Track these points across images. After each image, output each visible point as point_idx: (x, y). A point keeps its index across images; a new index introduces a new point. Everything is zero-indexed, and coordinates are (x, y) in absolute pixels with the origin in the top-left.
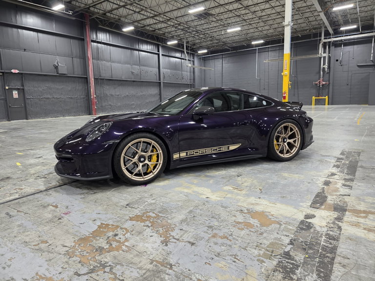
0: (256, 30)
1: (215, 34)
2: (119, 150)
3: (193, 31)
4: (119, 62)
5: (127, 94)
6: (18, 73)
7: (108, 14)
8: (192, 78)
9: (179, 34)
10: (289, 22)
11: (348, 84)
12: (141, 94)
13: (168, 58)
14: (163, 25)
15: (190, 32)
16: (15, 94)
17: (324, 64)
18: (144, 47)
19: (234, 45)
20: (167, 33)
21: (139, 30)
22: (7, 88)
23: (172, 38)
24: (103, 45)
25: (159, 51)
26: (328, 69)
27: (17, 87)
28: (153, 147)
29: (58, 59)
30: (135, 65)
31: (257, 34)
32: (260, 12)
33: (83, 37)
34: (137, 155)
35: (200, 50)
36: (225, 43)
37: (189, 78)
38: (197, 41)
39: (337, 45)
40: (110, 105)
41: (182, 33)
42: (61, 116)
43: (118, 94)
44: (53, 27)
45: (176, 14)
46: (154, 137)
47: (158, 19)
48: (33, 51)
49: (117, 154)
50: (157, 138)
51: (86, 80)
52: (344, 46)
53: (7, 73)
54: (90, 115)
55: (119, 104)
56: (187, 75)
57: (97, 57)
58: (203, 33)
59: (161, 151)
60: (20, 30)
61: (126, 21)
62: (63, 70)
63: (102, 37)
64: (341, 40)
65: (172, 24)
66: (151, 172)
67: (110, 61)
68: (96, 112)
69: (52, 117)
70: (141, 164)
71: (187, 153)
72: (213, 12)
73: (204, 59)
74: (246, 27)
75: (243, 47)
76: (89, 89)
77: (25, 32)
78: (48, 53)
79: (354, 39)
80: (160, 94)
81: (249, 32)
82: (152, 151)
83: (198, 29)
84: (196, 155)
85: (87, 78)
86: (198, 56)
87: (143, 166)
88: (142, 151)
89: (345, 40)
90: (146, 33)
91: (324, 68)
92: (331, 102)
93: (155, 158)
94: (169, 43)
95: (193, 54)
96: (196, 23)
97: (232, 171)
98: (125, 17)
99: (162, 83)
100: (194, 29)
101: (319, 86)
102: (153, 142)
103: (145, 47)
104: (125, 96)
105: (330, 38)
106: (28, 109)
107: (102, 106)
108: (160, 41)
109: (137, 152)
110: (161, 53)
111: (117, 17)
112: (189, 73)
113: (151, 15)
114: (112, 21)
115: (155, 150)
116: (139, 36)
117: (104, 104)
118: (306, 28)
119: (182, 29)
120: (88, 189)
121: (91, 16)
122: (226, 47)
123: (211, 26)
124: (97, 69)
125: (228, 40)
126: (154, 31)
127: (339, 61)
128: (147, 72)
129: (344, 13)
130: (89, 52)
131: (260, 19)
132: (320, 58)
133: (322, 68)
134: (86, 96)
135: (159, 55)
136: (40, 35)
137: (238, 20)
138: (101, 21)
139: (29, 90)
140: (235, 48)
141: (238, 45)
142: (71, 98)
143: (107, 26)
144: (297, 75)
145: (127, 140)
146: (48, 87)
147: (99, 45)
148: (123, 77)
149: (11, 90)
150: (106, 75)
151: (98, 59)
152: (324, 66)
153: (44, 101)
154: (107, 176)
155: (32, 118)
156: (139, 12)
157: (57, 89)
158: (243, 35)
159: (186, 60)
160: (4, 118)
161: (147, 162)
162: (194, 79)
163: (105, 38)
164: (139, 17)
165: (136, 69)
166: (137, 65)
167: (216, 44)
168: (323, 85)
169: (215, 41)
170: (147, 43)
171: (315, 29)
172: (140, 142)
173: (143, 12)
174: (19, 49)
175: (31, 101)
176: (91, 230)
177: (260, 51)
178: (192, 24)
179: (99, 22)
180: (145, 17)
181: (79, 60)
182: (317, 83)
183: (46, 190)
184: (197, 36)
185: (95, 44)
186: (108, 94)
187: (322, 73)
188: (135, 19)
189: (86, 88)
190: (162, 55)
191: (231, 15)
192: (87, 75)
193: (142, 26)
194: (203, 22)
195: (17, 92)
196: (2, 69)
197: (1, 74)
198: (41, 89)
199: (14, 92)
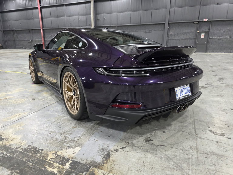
6: (207, 21)
16: (203, 35)
22: (198, 31)
27: (205, 31)
48: (225, 3)
53: (200, 22)
69: (225, 53)
106: (208, 46)
139: (213, 32)
146: (228, 29)
149: (200, 33)
153: (222, 40)
155: (209, 52)
174: (214, 4)
175: (212, 40)
195: (204, 34)
196: (198, 20)
197: (197, 23)
198: (222, 31)
199: (202, 34)
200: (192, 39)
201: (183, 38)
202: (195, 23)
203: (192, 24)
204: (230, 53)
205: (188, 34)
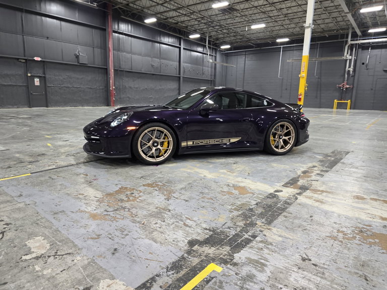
0: (282, 28)
1: (239, 30)
2: (137, 135)
3: (217, 25)
4: (140, 54)
5: (146, 87)
6: (41, 61)
7: (131, 5)
8: (213, 74)
9: (202, 27)
10: (310, 24)
11: (372, 89)
12: (160, 87)
13: (189, 52)
14: (186, 18)
15: (213, 27)
16: (37, 82)
17: (349, 67)
18: (165, 40)
19: (259, 42)
20: (190, 26)
21: (162, 22)
22: (29, 75)
23: (195, 32)
24: (124, 36)
25: (180, 45)
26: (353, 72)
27: (38, 75)
28: (165, 135)
29: (79, 48)
30: (155, 57)
31: (282, 32)
32: (285, 10)
33: (104, 28)
34: (152, 141)
35: (223, 45)
36: (249, 40)
37: (210, 74)
38: (221, 36)
39: (364, 47)
40: (128, 97)
41: (205, 27)
42: (80, 106)
43: (136, 86)
44: (76, 16)
45: (199, 7)
46: (166, 127)
47: (181, 12)
48: (56, 39)
49: (135, 138)
50: (168, 128)
51: (106, 71)
52: (371, 49)
53: (30, 60)
54: (108, 105)
55: (137, 97)
56: (208, 71)
57: (118, 48)
58: (226, 28)
59: (171, 139)
60: (43, 18)
61: (149, 12)
62: (84, 59)
63: (124, 27)
64: (369, 43)
65: (195, 17)
66: (163, 155)
67: (131, 52)
68: (114, 103)
69: (71, 106)
70: (154, 148)
71: (193, 142)
72: (238, 7)
73: (226, 55)
74: (271, 24)
75: (267, 44)
76: (108, 80)
77: (48, 19)
78: (70, 42)
79: (382, 42)
80: (179, 89)
81: (274, 29)
82: (164, 139)
83: (222, 24)
84: (201, 144)
85: (107, 69)
86: (221, 51)
87: (155, 150)
88: (156, 138)
89: (373, 43)
90: (168, 26)
91: (349, 71)
92: (353, 107)
93: (166, 144)
94: (192, 37)
95: (215, 49)
96: (219, 18)
97: (231, 160)
98: (148, 8)
99: (181, 78)
100: (218, 24)
101: (343, 89)
102: (165, 131)
103: (167, 40)
104: (144, 90)
105: (357, 40)
106: (48, 97)
107: (120, 98)
108: (182, 34)
109: (152, 138)
110: (182, 47)
111: (140, 8)
112: (210, 69)
113: (175, 8)
114: (134, 12)
115: (166, 138)
116: (162, 28)
117: (122, 96)
118: (333, 28)
119: (205, 23)
120: (110, 165)
121: (113, 6)
122: (250, 44)
123: (235, 21)
124: (117, 60)
125: (252, 37)
126: (177, 23)
127: (365, 64)
128: (167, 65)
129: (374, 15)
130: (110, 43)
131: (285, 17)
132: (346, 60)
133: (347, 71)
134: (105, 87)
135: (180, 48)
136: (63, 23)
137: (263, 16)
138: (124, 11)
139: (50, 78)
140: (259, 45)
141: (263, 42)
142: (91, 88)
143: (130, 17)
144: (321, 76)
145: (144, 127)
146: (68, 76)
147: (121, 36)
148: (143, 70)
149: (33, 77)
150: (125, 67)
151: (119, 50)
152: (350, 69)
153: (65, 90)
154: (127, 156)
155: (52, 106)
156: (162, 4)
157: (78, 79)
158: (268, 33)
159: (207, 54)
160: (25, 105)
161: (159, 147)
162: (215, 75)
163: (127, 28)
164: (162, 9)
165: (156, 62)
166: (157, 58)
167: (239, 40)
168: (347, 88)
169: (239, 37)
170: (169, 36)
171: (342, 29)
172: (155, 130)
173: (166, 5)
174: (42, 36)
175: (52, 89)
176: (115, 190)
177: (285, 50)
178: (216, 18)
179: (122, 13)
180: (168, 9)
181: (99, 50)
182: (340, 86)
183: (77, 164)
184: (220, 30)
185: (116, 35)
186: (127, 86)
187: (346, 76)
188: (158, 10)
189: (106, 78)
190: (184, 49)
191: (255, 11)
192: (107, 66)
193: (165, 18)
194: (227, 17)
195: (38, 80)
196: (25, 56)
197: (24, 61)
198: (61, 78)
199: (35, 80)
200: (21, 86)
201: (5, 84)
202: (20, 61)
203: (15, 61)
204: (77, 106)
205: (12, 77)
